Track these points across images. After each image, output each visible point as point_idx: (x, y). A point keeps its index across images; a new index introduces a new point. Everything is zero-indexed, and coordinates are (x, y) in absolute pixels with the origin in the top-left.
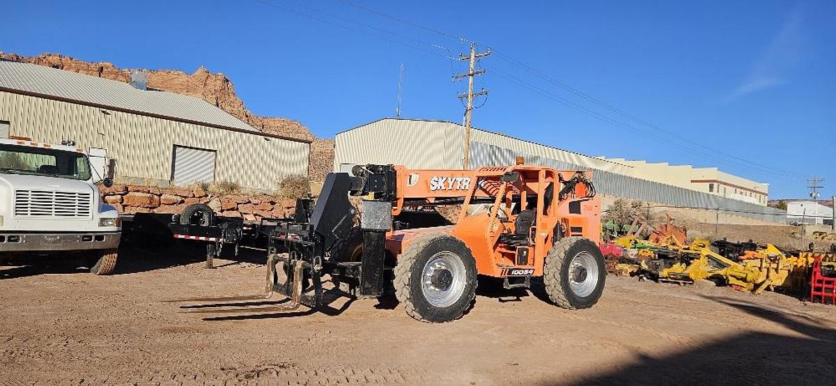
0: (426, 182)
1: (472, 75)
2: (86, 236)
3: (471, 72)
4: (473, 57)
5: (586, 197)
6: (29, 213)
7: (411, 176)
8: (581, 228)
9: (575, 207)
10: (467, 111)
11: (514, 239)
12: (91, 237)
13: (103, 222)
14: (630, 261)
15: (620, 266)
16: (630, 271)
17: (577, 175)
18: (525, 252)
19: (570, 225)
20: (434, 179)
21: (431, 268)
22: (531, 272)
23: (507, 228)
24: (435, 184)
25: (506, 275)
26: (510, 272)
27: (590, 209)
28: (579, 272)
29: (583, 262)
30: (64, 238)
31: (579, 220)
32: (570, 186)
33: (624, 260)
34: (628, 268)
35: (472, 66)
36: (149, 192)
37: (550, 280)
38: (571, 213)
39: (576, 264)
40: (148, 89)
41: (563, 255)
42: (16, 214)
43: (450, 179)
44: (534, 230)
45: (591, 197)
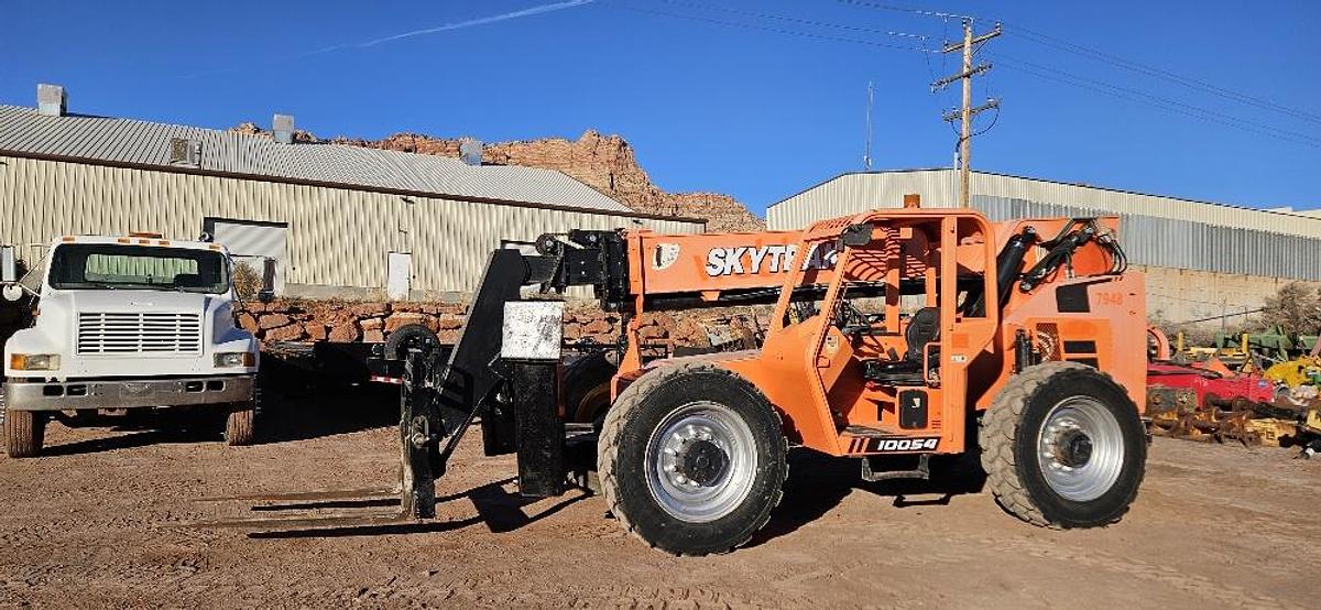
0: (697, 259)
1: (968, 76)
2: (193, 383)
3: (966, 70)
4: (968, 44)
5: (1106, 274)
6: (102, 348)
7: (659, 250)
8: (1092, 343)
9: (1073, 299)
10: (962, 140)
11: (891, 372)
12: (201, 384)
13: (220, 359)
14: (1283, 413)
15: (1255, 425)
16: (1279, 434)
17: (1077, 227)
18: (917, 401)
19: (1063, 338)
20: (714, 252)
21: (676, 436)
22: (930, 444)
23: (886, 348)
24: (719, 263)
25: (863, 452)
26: (874, 443)
27: (1116, 300)
28: (1067, 444)
29: (1082, 420)
30: (157, 387)
31: (1087, 325)
32: (1059, 253)
33: (1263, 411)
34: (1273, 428)
35: (966, 60)
36: (421, 311)
37: (992, 462)
38: (1060, 310)
39: (1063, 424)
40: (483, 164)
41: (1019, 405)
42: (80, 351)
43: (752, 251)
44: (935, 351)
45: (1117, 273)
